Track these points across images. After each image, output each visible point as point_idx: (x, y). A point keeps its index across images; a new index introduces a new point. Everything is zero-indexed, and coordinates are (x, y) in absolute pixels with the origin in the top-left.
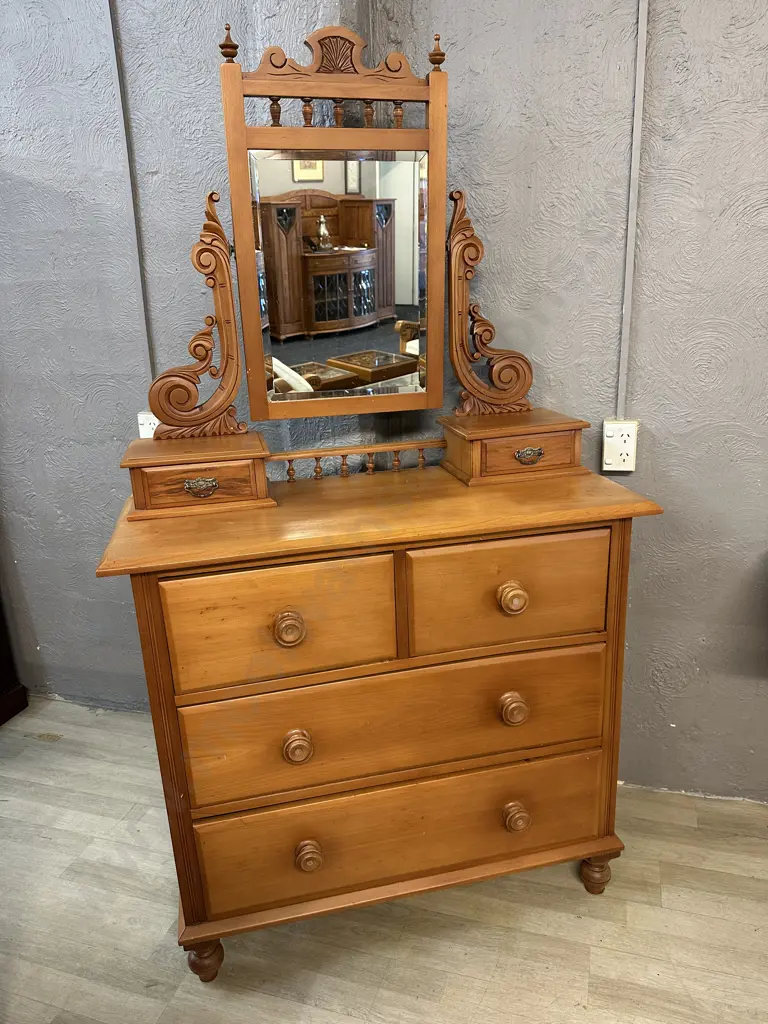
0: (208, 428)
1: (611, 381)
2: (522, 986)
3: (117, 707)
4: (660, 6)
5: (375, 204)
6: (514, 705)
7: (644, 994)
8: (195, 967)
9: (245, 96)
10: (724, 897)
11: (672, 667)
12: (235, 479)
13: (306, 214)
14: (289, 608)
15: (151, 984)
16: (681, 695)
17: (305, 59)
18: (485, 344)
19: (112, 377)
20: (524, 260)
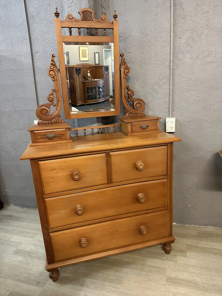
0: (53, 121)
1: (167, 107)
2: (147, 280)
3: (29, 207)
4: (177, 2)
5: (103, 67)
6: (141, 197)
7: (182, 281)
8: (51, 277)
9: (62, 27)
10: (205, 254)
11: (188, 189)
12: (60, 134)
13: (84, 70)
14: (76, 169)
15: (38, 283)
16: (191, 197)
17: (78, 17)
18: (132, 97)
19: (27, 111)
20: (142, 73)
